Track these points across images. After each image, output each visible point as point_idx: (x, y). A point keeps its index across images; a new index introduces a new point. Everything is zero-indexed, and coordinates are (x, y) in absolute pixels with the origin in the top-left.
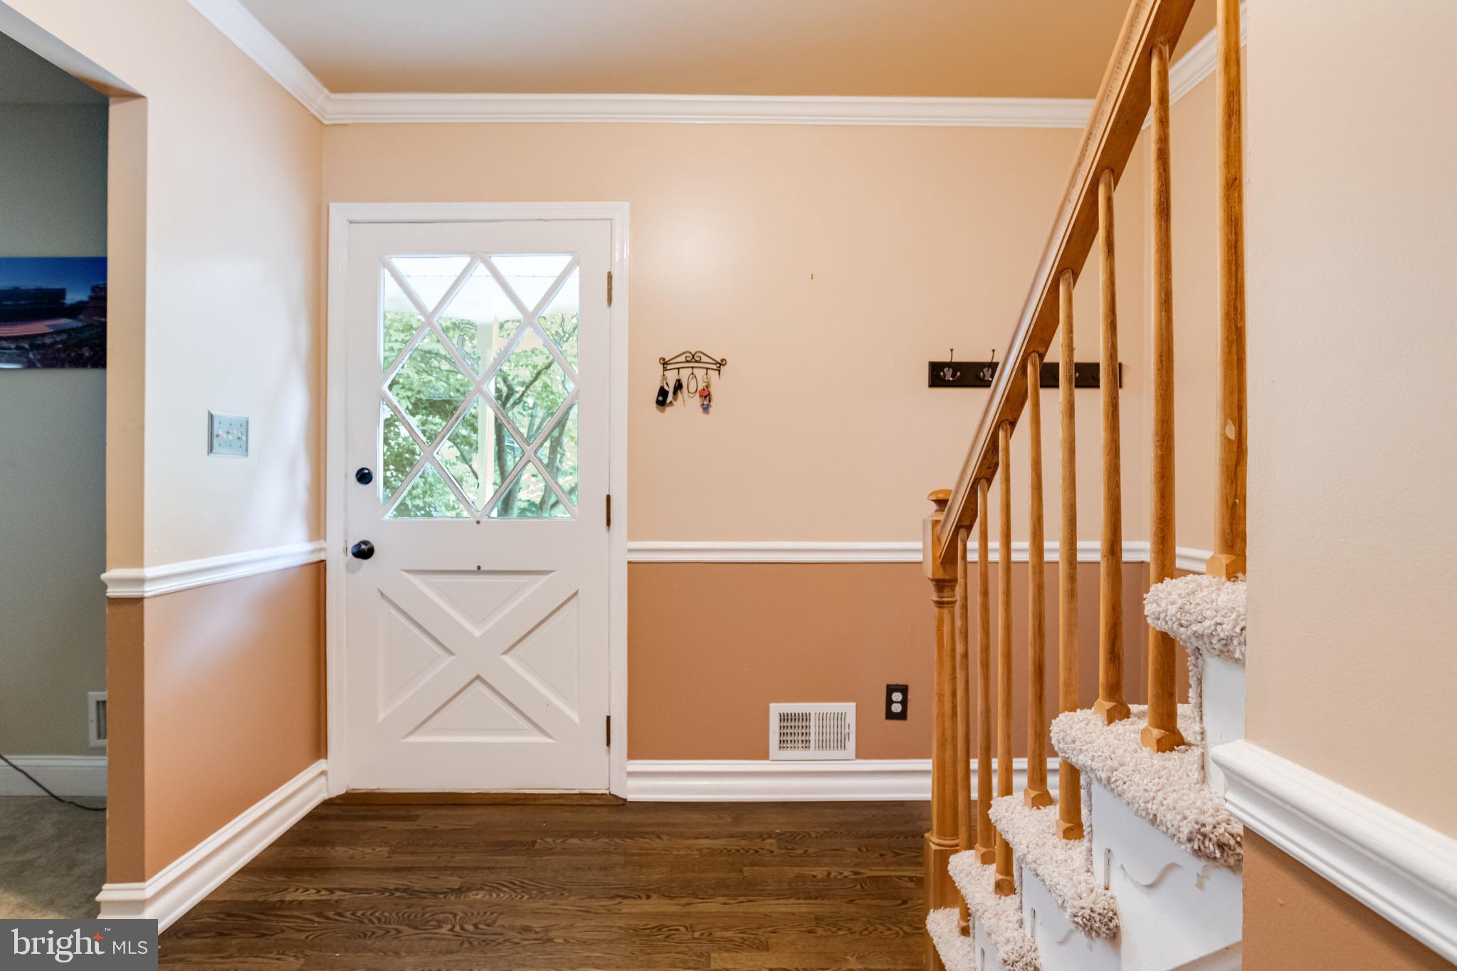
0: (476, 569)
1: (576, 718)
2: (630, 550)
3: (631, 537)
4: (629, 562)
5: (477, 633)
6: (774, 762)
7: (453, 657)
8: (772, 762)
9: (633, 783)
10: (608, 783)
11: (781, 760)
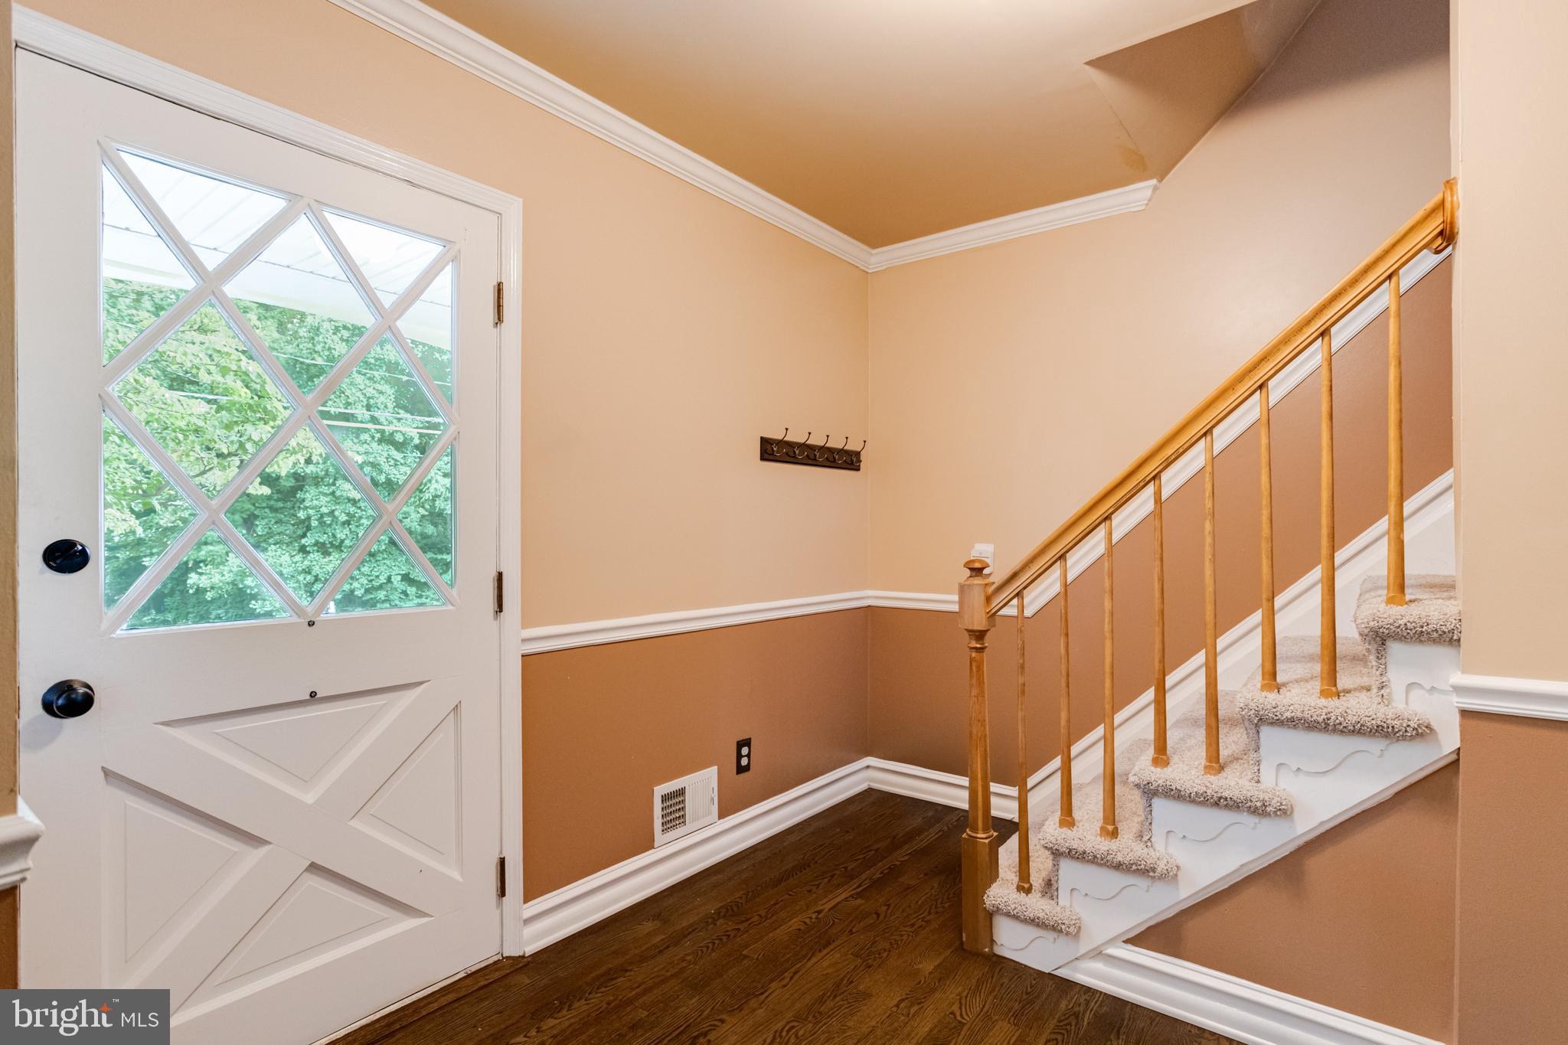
0: (308, 697)
1: (456, 875)
2: (524, 641)
3: (526, 624)
4: (523, 656)
5: (309, 798)
6: (661, 848)
7: (267, 848)
8: (658, 849)
9: (529, 931)
10: (499, 943)
11: (666, 843)
